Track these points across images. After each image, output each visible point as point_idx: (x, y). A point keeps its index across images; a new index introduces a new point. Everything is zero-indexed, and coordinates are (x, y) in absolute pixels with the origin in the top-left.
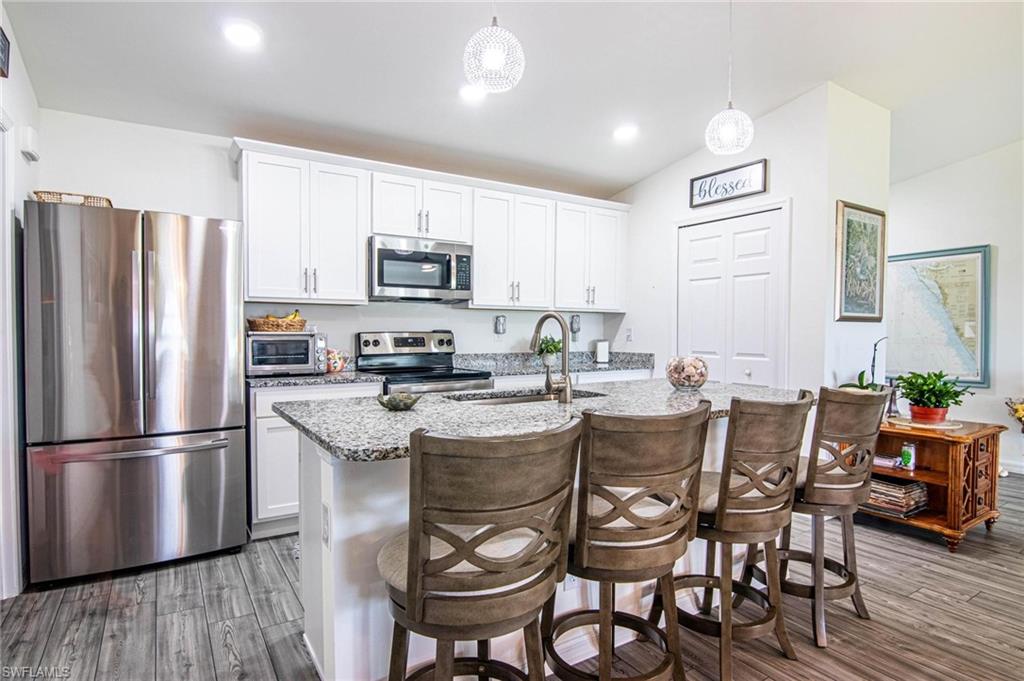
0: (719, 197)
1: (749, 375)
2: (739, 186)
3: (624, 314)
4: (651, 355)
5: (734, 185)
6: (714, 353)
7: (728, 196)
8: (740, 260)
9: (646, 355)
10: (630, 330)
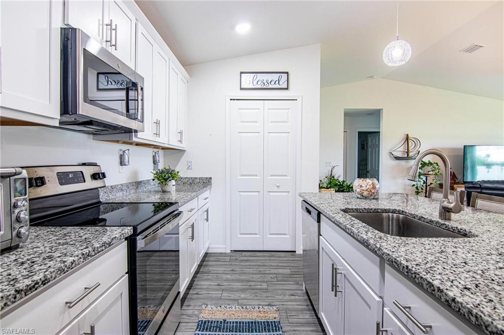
0: (260, 87)
1: (278, 187)
2: (273, 83)
3: (185, 151)
4: (211, 178)
5: (269, 82)
6: (256, 175)
7: (265, 87)
8: (271, 124)
9: (207, 178)
10: (191, 162)
